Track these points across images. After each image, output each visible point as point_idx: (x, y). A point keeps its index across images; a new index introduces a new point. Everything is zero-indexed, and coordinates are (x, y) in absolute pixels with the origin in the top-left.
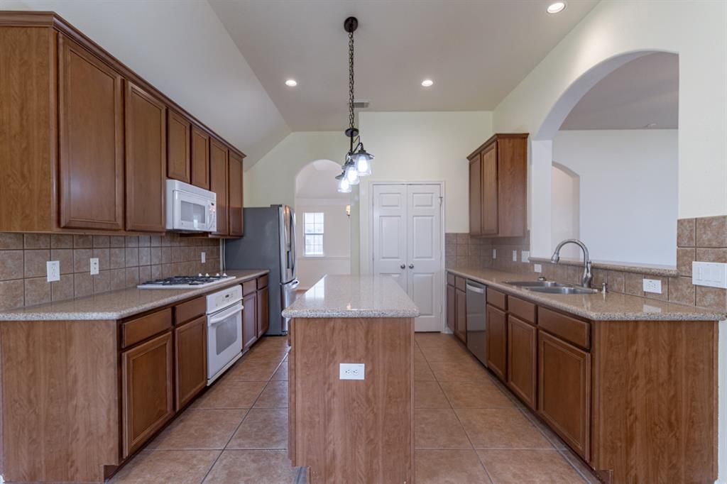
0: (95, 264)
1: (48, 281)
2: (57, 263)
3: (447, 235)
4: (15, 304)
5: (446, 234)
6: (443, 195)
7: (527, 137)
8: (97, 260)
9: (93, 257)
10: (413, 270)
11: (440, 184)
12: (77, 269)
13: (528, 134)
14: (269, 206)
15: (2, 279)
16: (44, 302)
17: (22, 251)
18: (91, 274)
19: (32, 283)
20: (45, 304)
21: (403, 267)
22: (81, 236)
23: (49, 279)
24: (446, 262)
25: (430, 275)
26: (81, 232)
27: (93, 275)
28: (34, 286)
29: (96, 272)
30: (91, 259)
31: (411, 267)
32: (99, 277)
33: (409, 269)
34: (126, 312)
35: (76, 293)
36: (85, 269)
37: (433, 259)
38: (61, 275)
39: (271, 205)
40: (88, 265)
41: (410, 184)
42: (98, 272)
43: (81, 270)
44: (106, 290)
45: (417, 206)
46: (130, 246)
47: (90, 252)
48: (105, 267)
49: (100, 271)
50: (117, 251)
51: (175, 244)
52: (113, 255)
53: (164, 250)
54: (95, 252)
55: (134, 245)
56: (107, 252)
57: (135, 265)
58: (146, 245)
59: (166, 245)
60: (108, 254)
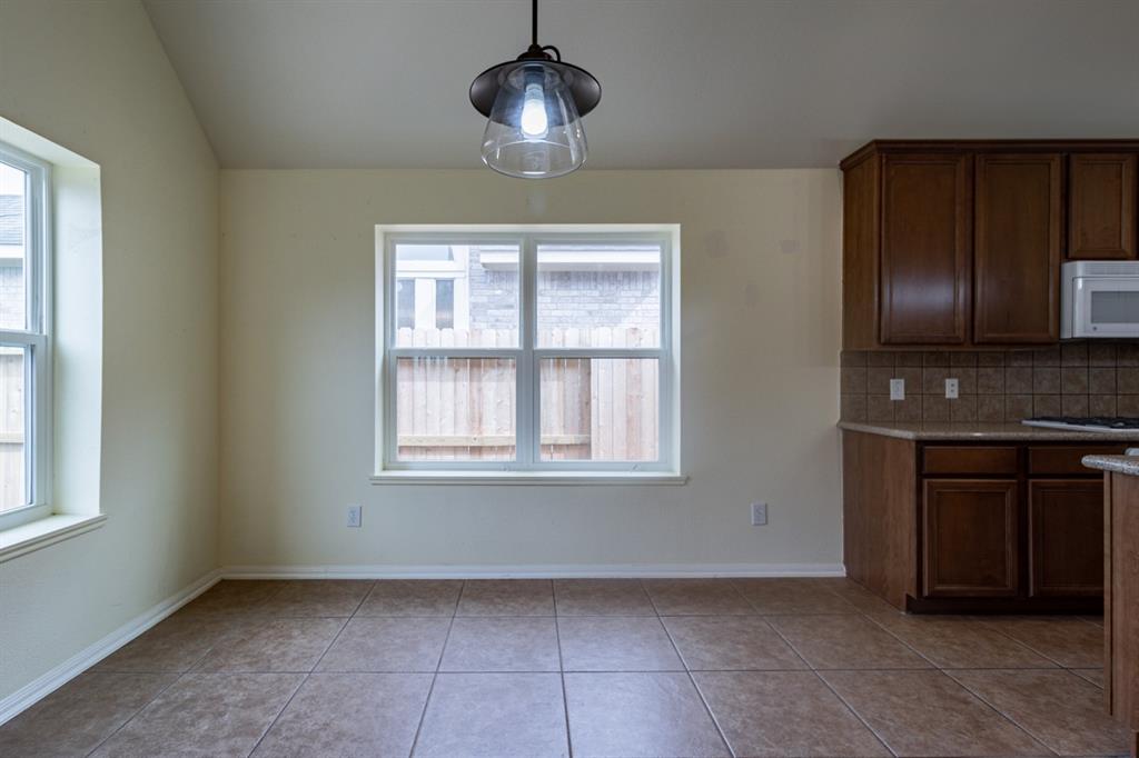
0: (953, 385)
1: (891, 399)
2: (902, 381)
4: (859, 417)
8: (955, 381)
9: (949, 377)
12: (928, 389)
15: (848, 392)
16: (887, 419)
18: (947, 396)
19: (874, 399)
22: (932, 353)
23: (895, 397)
26: (933, 349)
28: (876, 403)
29: (955, 395)
30: (947, 381)
32: (959, 401)
34: (925, 435)
35: (924, 416)
36: (939, 391)
38: (906, 394)
40: (943, 386)
42: (956, 396)
43: (932, 392)
44: (970, 419)
46: (1015, 365)
47: (945, 371)
48: (968, 391)
49: (960, 394)
50: (990, 371)
51: (1127, 363)
52: (982, 375)
53: (1096, 371)
54: (954, 371)
55: (1023, 364)
56: (972, 372)
57: (1024, 392)
58: (1050, 363)
59: (1101, 364)
60: (975, 374)
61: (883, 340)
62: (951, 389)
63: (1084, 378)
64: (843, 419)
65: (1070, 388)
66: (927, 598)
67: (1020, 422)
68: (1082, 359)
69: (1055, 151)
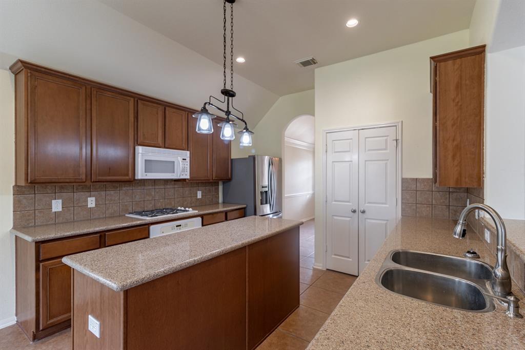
1: (53, 211)
2: (60, 201)
3: (404, 181)
4: (28, 224)
5: (403, 179)
6: (400, 138)
7: (484, 51)
8: (93, 199)
10: (365, 216)
11: (396, 126)
12: (77, 204)
13: (484, 46)
14: (248, 157)
15: (19, 210)
16: (49, 223)
17: (34, 195)
18: (89, 206)
19: (40, 212)
20: (50, 224)
21: (354, 211)
22: (79, 186)
23: (54, 210)
24: (403, 210)
25: (385, 222)
27: (90, 208)
28: (42, 214)
29: (93, 205)
30: (89, 198)
31: (363, 212)
32: (96, 209)
33: (360, 213)
35: (75, 218)
36: (84, 204)
37: (387, 206)
38: (63, 207)
39: (249, 156)
40: (86, 201)
41: (363, 129)
43: (80, 205)
44: (101, 216)
45: (369, 150)
46: (124, 189)
47: (88, 194)
48: (101, 203)
49: (96, 205)
50: (112, 192)
51: (168, 187)
52: (108, 195)
53: (157, 190)
54: (93, 193)
55: (128, 188)
56: (103, 193)
57: (129, 201)
58: (139, 188)
59: (160, 187)
60: (104, 195)
61: (29, 181)
62: (91, 202)
63: (153, 193)
64: (15, 228)
65: (148, 198)
66: (42, 330)
67: (125, 215)
68: (152, 185)
69: (132, 97)
